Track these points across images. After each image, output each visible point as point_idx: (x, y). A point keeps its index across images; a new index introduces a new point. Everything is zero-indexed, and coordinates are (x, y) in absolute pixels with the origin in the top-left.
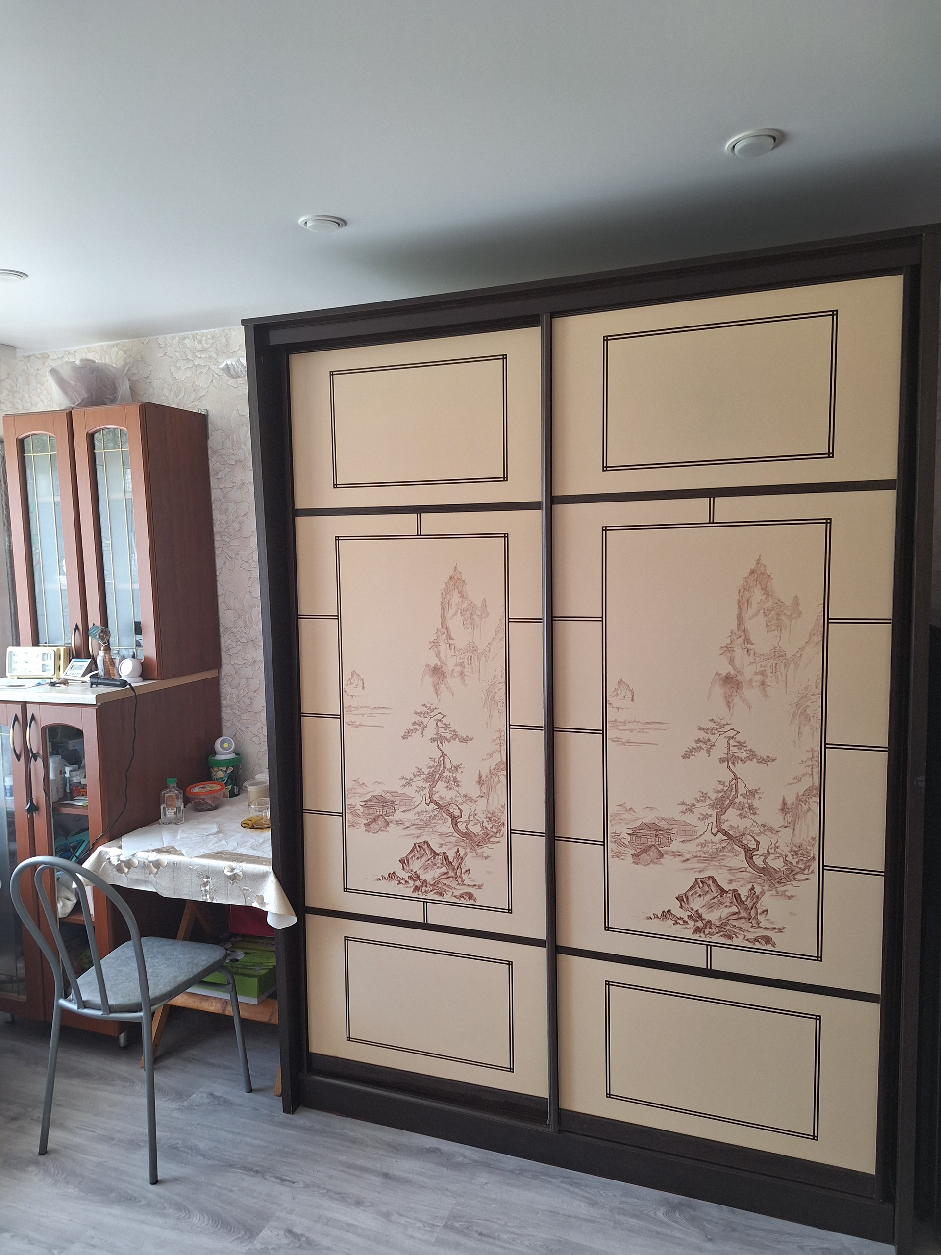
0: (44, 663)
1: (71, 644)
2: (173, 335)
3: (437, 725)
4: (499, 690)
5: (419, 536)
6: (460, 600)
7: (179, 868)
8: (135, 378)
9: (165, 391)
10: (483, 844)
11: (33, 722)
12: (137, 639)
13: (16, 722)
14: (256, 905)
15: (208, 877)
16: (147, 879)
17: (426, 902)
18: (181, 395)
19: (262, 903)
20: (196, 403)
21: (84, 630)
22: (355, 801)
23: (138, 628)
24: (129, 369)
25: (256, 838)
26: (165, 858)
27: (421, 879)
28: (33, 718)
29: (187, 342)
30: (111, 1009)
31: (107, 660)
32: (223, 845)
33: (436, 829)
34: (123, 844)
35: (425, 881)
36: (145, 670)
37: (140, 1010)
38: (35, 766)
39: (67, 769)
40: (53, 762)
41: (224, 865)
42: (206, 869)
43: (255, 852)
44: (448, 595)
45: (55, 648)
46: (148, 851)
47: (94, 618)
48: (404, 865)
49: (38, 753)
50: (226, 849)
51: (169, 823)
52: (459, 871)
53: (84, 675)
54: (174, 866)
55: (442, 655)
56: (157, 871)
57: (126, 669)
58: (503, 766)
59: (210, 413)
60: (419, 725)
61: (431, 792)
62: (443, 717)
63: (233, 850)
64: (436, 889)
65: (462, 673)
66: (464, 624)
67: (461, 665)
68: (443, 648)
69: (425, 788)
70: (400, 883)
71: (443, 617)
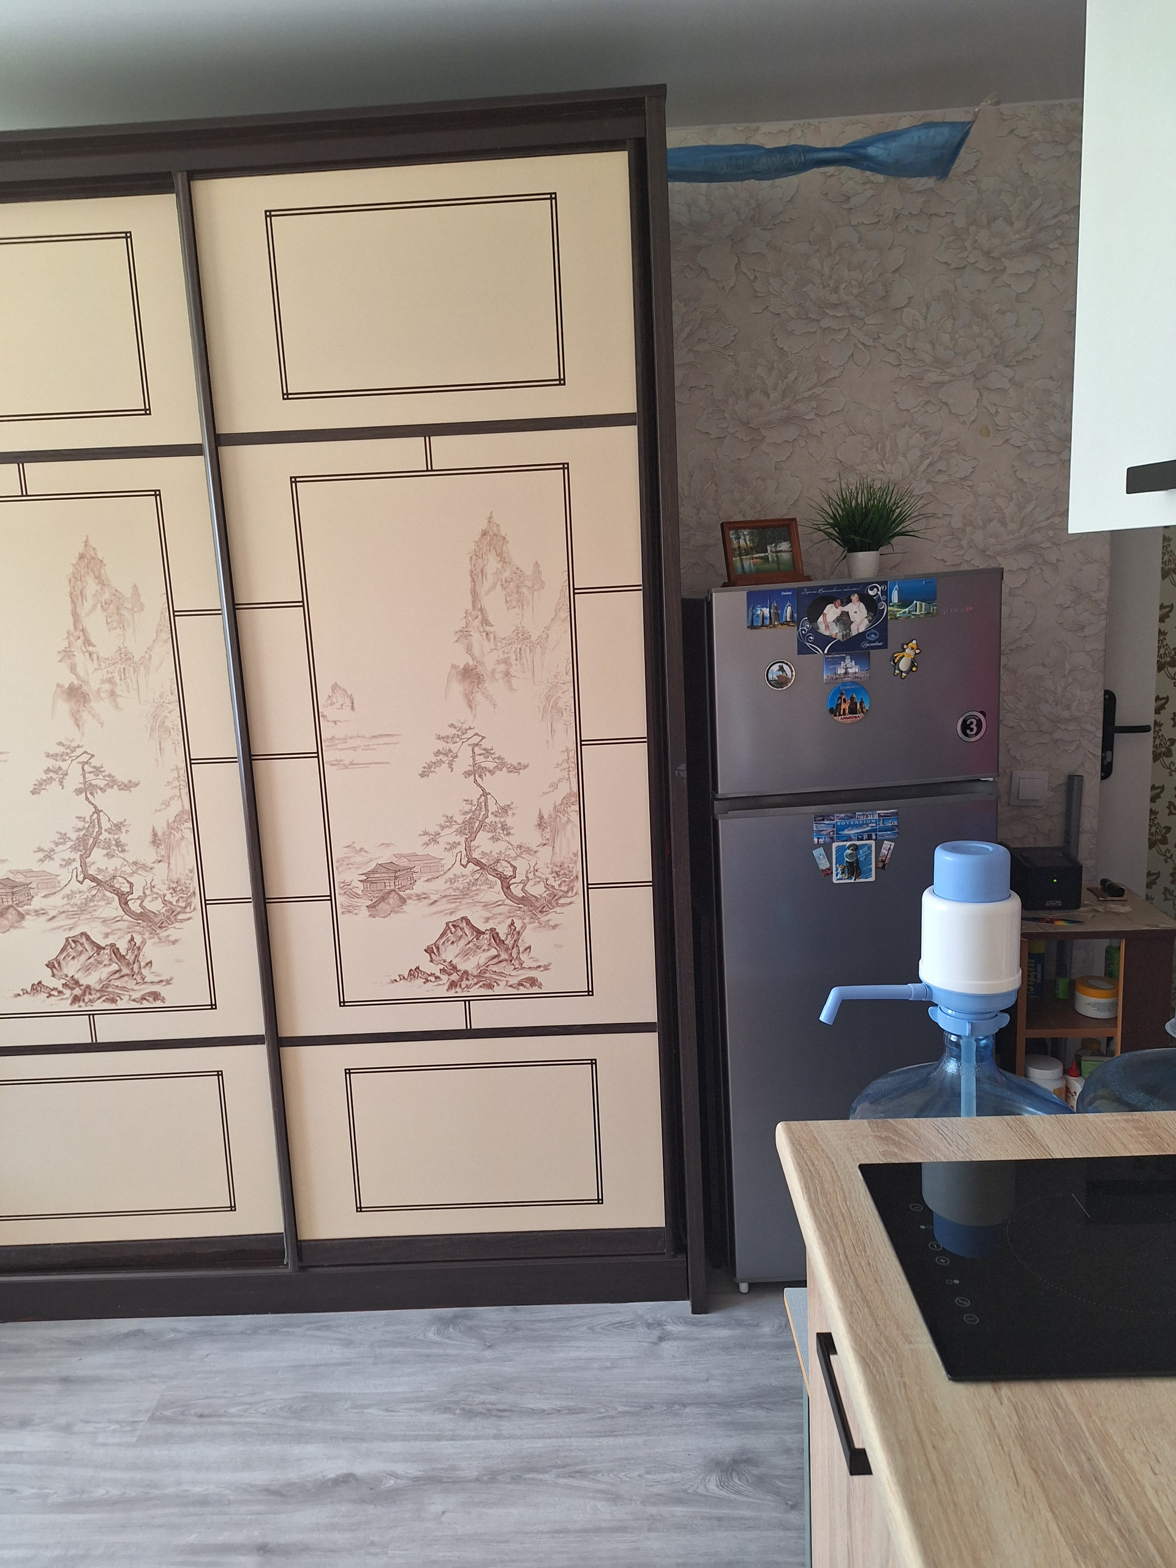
3: (83, 770)
10: (167, 925)
27: (82, 985)
33: (96, 914)
35: (88, 986)
48: (54, 970)
52: (136, 969)
58: (186, 817)
60: (56, 772)
61: (84, 865)
64: (105, 995)
65: (112, 694)
66: (108, 623)
67: (110, 681)
68: (80, 658)
69: (74, 860)
70: (50, 995)
71: (75, 615)
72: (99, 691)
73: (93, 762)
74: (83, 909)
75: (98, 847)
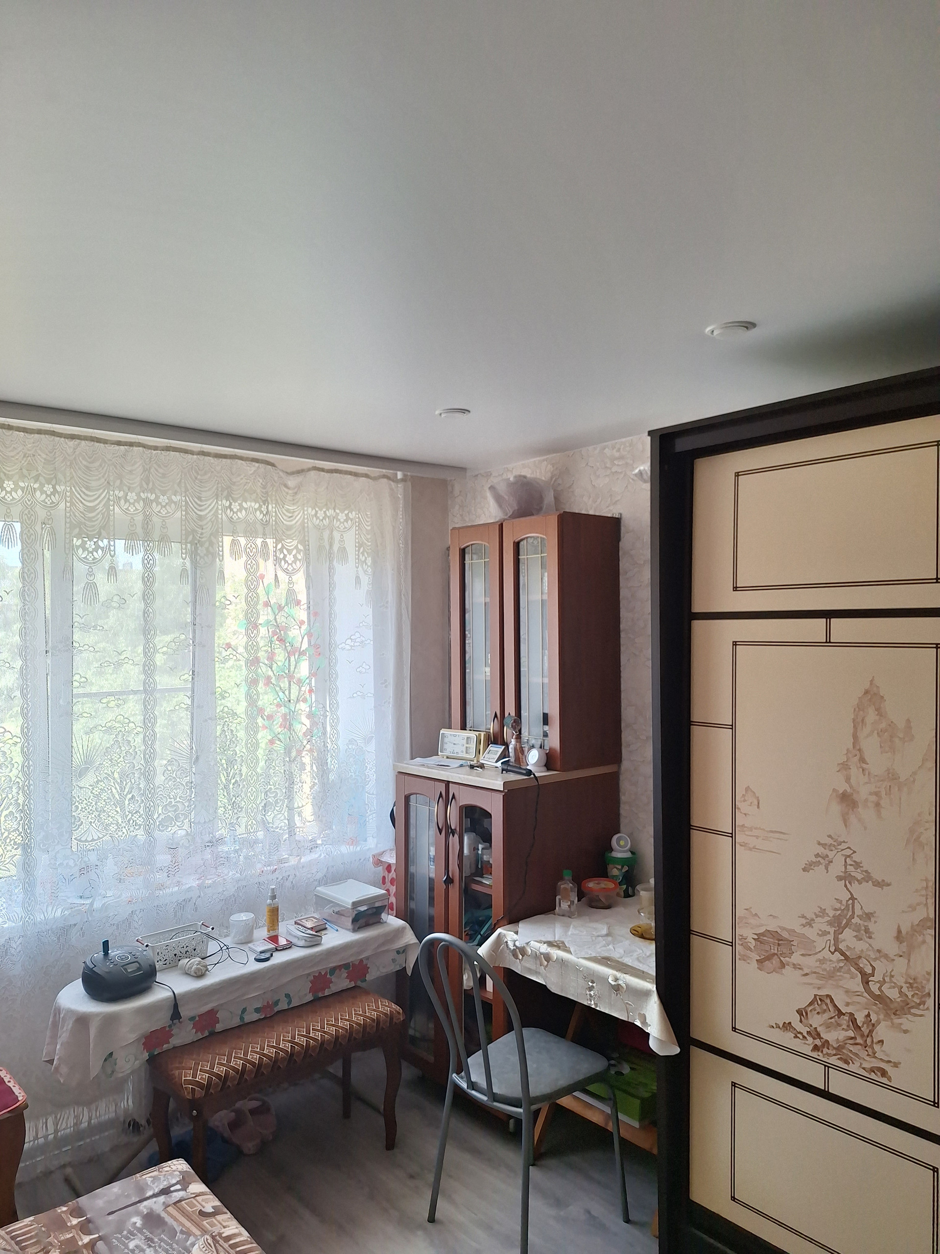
0: (468, 746)
1: (490, 729)
2: (595, 446)
3: (846, 862)
4: (926, 830)
5: (828, 642)
6: (877, 718)
7: (567, 966)
8: (559, 488)
9: (585, 499)
10: (901, 1014)
11: (453, 800)
12: (545, 729)
13: (441, 799)
14: (638, 1023)
15: (593, 982)
16: (538, 970)
17: (827, 1067)
18: (599, 501)
19: (644, 1022)
20: (611, 508)
21: (501, 717)
22: (747, 932)
23: (546, 719)
24: (555, 481)
25: (644, 949)
26: (556, 953)
27: (822, 1038)
28: (454, 797)
29: (606, 450)
30: (495, 1097)
31: (518, 748)
32: (610, 950)
33: (841, 983)
34: (520, 930)
35: (827, 1041)
36: (549, 761)
37: (521, 1107)
38: (452, 840)
39: (480, 846)
40: (468, 838)
41: (609, 973)
42: (592, 973)
43: (641, 965)
44: (861, 712)
45: (477, 733)
46: (540, 942)
47: (510, 708)
48: (802, 1017)
49: (455, 829)
50: (612, 955)
51: (563, 916)
52: (869, 1040)
53: (497, 762)
54: (562, 962)
55: (853, 781)
56: (547, 964)
57: (533, 758)
58: (929, 924)
59: (624, 516)
60: (823, 858)
61: (836, 940)
62: (852, 854)
63: (619, 958)
64: (840, 1055)
65: (878, 805)
66: (881, 747)
67: (877, 794)
68: (854, 771)
69: (829, 933)
70: (796, 1037)
71: (855, 737)
72: (866, 800)
73: (856, 857)
74: (830, 975)
75: (849, 928)
